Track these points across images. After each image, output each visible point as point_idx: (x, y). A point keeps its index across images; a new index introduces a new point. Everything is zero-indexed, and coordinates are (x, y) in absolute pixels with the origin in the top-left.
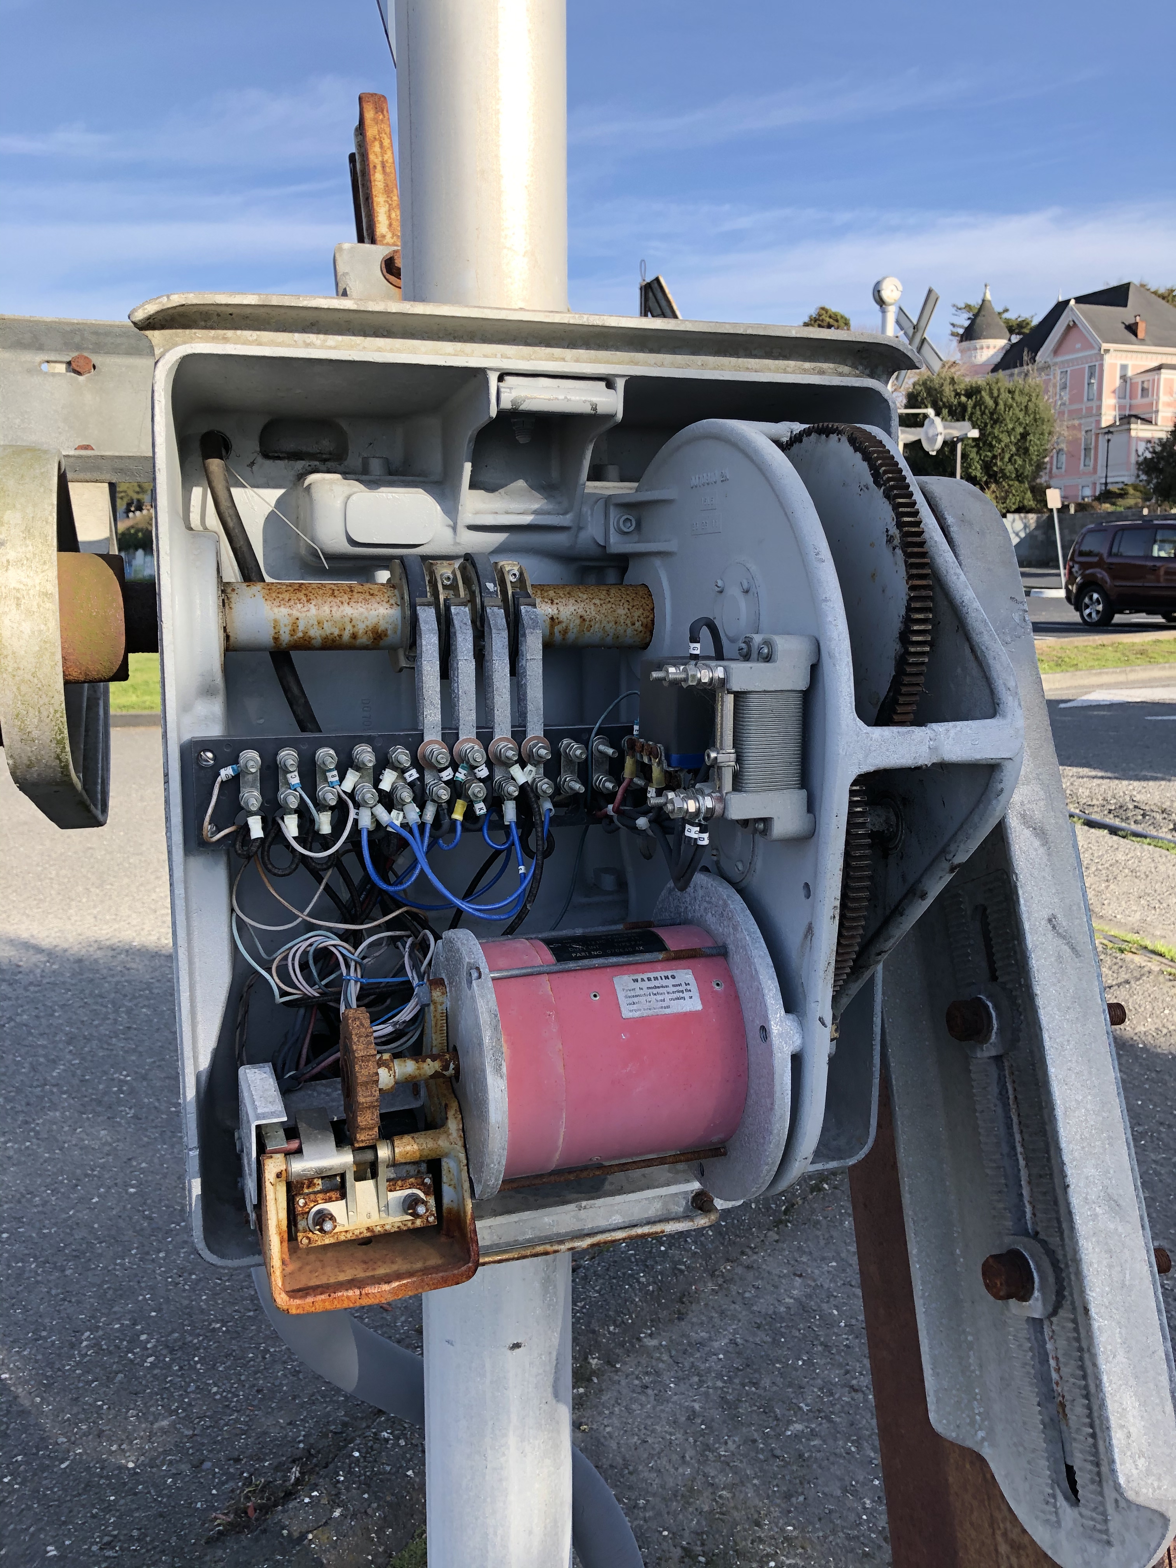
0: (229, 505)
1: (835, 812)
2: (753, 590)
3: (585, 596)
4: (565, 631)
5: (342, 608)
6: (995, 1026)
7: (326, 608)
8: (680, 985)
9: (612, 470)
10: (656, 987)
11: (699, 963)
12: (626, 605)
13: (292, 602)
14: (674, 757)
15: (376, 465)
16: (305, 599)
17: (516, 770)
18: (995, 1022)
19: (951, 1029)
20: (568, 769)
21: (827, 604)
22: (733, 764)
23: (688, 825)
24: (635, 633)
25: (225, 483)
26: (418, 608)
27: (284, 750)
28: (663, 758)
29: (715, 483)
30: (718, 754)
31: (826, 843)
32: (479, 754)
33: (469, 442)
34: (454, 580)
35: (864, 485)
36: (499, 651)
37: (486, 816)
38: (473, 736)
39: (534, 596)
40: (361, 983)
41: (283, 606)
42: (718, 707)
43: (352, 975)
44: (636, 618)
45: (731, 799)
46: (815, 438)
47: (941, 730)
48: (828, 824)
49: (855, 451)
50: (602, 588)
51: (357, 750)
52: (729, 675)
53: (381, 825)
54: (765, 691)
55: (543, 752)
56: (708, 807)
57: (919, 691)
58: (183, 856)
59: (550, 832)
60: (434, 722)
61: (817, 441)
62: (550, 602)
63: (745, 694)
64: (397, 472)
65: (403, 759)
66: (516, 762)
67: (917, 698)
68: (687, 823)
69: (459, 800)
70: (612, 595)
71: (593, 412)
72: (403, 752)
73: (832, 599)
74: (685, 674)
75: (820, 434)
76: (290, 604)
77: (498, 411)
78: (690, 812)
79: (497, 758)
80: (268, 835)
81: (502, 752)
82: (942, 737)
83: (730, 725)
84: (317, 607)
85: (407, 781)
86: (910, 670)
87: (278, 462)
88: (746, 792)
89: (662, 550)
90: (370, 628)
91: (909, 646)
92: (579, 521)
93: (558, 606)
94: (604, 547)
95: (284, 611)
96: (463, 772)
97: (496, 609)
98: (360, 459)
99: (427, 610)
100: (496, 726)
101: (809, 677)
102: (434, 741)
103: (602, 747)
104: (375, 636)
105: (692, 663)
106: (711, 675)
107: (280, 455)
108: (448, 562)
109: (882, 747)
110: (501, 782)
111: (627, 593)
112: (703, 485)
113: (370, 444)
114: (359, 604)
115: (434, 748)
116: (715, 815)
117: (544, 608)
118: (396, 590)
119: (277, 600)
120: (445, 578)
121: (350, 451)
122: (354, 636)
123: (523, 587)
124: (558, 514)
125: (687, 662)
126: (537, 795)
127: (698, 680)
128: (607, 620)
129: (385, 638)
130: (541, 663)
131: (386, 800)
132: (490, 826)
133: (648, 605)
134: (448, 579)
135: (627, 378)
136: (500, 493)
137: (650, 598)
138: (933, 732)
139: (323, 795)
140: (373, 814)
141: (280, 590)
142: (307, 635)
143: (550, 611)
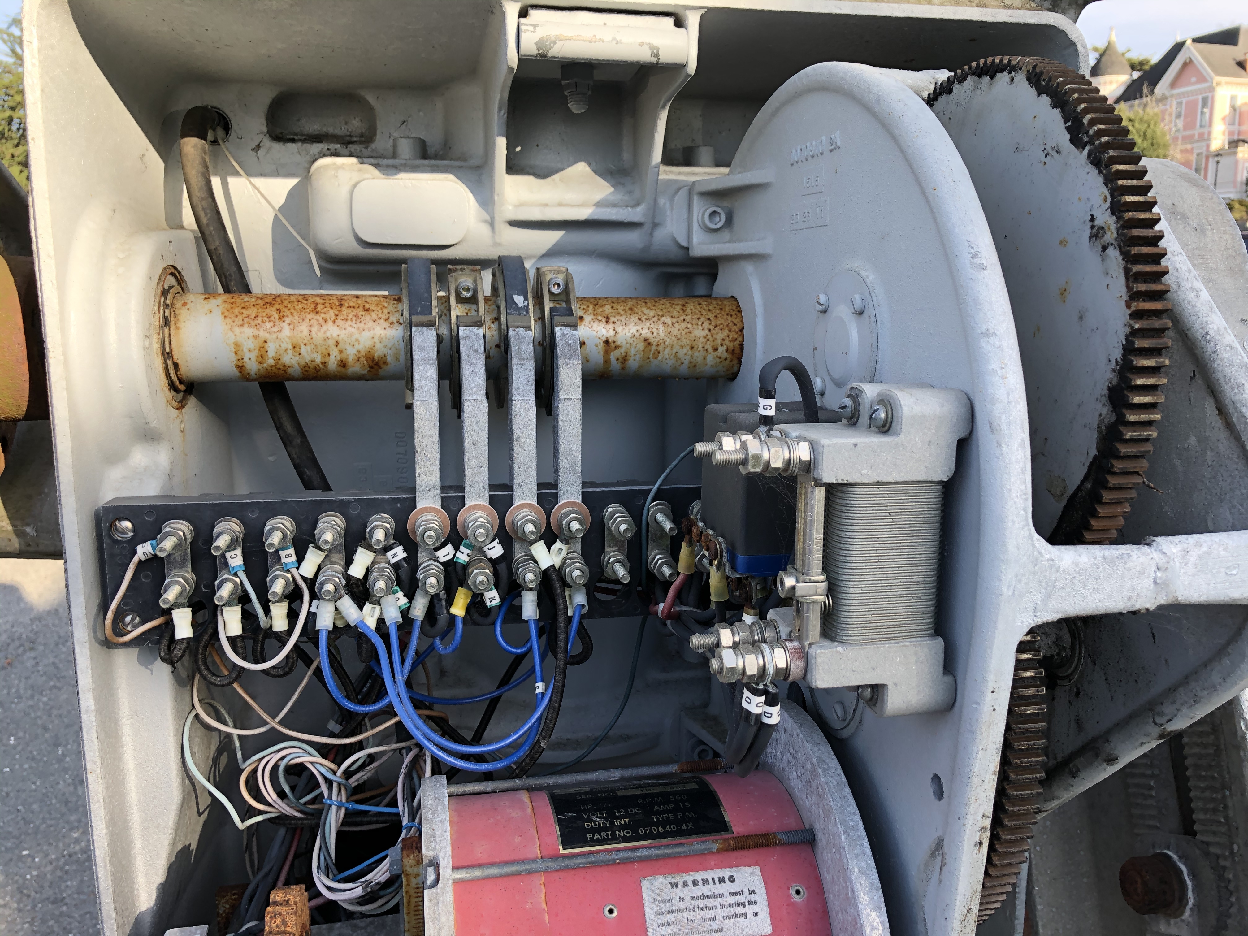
0: (204, 195)
1: (990, 686)
2: (869, 312)
3: (652, 313)
4: (624, 359)
5: (325, 328)
6: (1191, 902)
7: (304, 328)
8: (741, 893)
9: (705, 153)
10: (704, 897)
11: (773, 856)
12: (706, 325)
13: (259, 320)
14: (741, 558)
15: (406, 148)
16: (276, 316)
17: (539, 550)
18: (1190, 894)
19: (1126, 894)
20: (615, 545)
21: (990, 340)
22: (822, 598)
23: (746, 693)
24: (718, 360)
25: (201, 169)
26: (414, 329)
27: (221, 522)
28: (725, 560)
29: (822, 154)
30: (798, 582)
31: (973, 733)
32: (482, 531)
33: (500, 109)
34: (475, 291)
35: (1053, 148)
36: (522, 387)
37: (499, 607)
38: (485, 502)
39: (580, 313)
40: (347, 809)
41: (246, 325)
42: (801, 505)
43: (334, 797)
44: (719, 341)
45: (818, 651)
46: (972, 83)
47: (1174, 551)
48: (978, 703)
49: (1039, 94)
50: (676, 302)
51: (322, 520)
52: (818, 453)
53: (348, 625)
54: (878, 483)
55: (575, 526)
56: (779, 666)
57: (1138, 484)
58: (91, 657)
59: (585, 630)
60: (430, 483)
61: (976, 87)
62: (604, 320)
63: (844, 489)
64: (436, 157)
65: (379, 535)
66: (541, 538)
67: (1133, 494)
68: (745, 691)
69: (460, 588)
70: (688, 311)
71: (654, 60)
72: (382, 526)
73: (998, 333)
74: (747, 450)
75: (980, 76)
76: (256, 322)
77: (519, 59)
78: (749, 673)
79: (516, 532)
80: (205, 631)
81: (523, 525)
82: (1178, 564)
83: (818, 536)
84: (292, 327)
85: (389, 563)
86: (1124, 449)
87: (290, 146)
88: (842, 642)
89: (753, 251)
90: (363, 353)
91: (1125, 411)
92: (654, 217)
93: (615, 325)
94: (687, 249)
95: (248, 331)
96: (466, 551)
97: (521, 331)
98: (391, 141)
99: (425, 333)
100: (516, 487)
101: (954, 459)
102: (430, 508)
103: (660, 517)
104: (371, 363)
105: (763, 429)
106: (787, 456)
107: (296, 138)
108: (471, 267)
109: (1075, 581)
110: (518, 564)
111: (711, 308)
112: (807, 160)
113: (404, 122)
114: (349, 323)
115: (429, 518)
116: (791, 679)
117: (594, 328)
118: (400, 304)
119: (240, 317)
120: (464, 289)
121: (378, 132)
122: (343, 364)
123: (568, 301)
124: (627, 206)
125: (751, 430)
126: (565, 584)
127: (764, 465)
128: (680, 343)
129: (385, 367)
130: (579, 405)
131: (356, 590)
132: (504, 622)
133: (735, 324)
134: (468, 290)
135: (703, 11)
136: (553, 180)
137: (739, 315)
138: (1162, 556)
139: (273, 581)
140: (336, 609)
141: (247, 304)
142: (280, 362)
143: (604, 332)
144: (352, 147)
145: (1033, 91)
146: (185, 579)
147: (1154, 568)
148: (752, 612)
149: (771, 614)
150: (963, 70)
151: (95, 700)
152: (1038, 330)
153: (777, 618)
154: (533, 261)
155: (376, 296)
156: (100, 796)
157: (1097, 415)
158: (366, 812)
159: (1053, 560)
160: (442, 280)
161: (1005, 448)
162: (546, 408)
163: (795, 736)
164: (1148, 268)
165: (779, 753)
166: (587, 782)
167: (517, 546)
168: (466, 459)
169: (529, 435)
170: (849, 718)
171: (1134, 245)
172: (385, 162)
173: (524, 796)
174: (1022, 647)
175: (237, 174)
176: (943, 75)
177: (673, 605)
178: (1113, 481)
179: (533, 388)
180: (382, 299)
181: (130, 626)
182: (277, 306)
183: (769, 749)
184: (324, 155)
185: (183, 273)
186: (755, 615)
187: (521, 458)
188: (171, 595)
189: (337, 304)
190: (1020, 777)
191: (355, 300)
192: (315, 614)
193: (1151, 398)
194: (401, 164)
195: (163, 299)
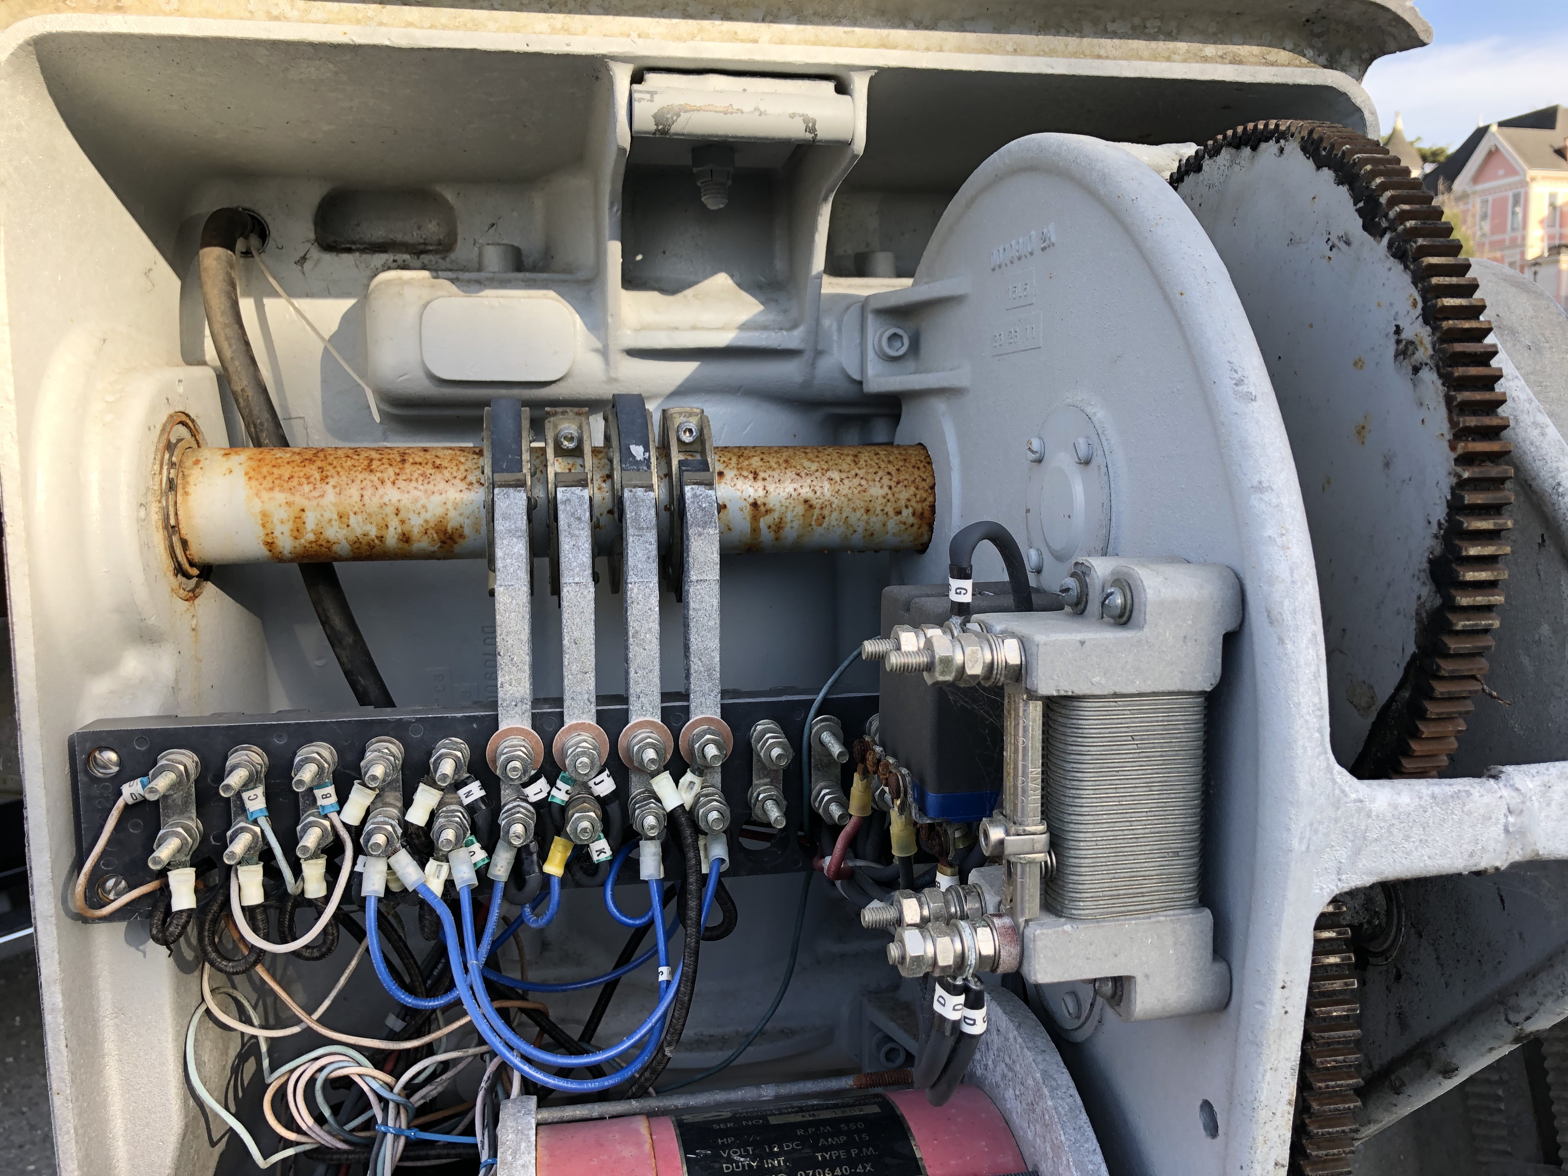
0: (229, 320)
1: (1279, 979)
2: (1097, 460)
3: (814, 467)
4: (778, 527)
5: (381, 491)
7: (354, 492)
9: (883, 260)
12: (886, 481)
13: (295, 482)
14: (932, 797)
16: (317, 476)
20: (766, 776)
21: (1263, 496)
22: (1041, 857)
23: (939, 991)
24: (903, 527)
25: (225, 286)
26: (496, 491)
27: (236, 751)
28: (910, 799)
29: (1031, 254)
30: (1007, 833)
31: (1259, 1045)
32: (585, 760)
33: (612, 205)
34: (580, 441)
35: (1340, 238)
36: (640, 566)
37: (610, 862)
38: (590, 719)
39: (719, 467)
40: (407, 1138)
41: (277, 489)
42: (1009, 725)
43: (391, 1123)
44: (903, 503)
45: (1038, 932)
46: (1228, 157)
47: (1531, 786)
48: (1262, 1003)
49: (1319, 168)
50: (845, 452)
51: (371, 748)
52: (1032, 655)
53: (405, 890)
54: (1116, 695)
55: (711, 751)
56: (984, 953)
57: (1476, 692)
58: (59, 936)
59: (727, 893)
60: (517, 695)
61: (1233, 162)
62: (751, 476)
63: (1069, 703)
64: (534, 269)
65: (447, 767)
66: (666, 768)
67: (1469, 706)
68: (938, 987)
69: (556, 838)
70: (862, 463)
71: (809, 136)
72: (451, 754)
73: (1275, 487)
74: (933, 651)
75: (1238, 147)
76: (291, 484)
77: (632, 137)
78: (941, 963)
79: (631, 761)
80: (213, 900)
81: (642, 750)
82: (1536, 804)
83: (1035, 771)
84: (337, 490)
85: (461, 804)
86: (1454, 645)
87: (345, 256)
88: (1072, 918)
89: (945, 384)
90: (432, 524)
91: (1453, 592)
92: (816, 342)
93: (766, 483)
94: (860, 383)
95: (280, 497)
96: (564, 787)
97: (640, 492)
98: (476, 249)
99: (512, 495)
100: (632, 699)
101: (1219, 660)
102: (517, 729)
103: (826, 737)
104: (443, 537)
105: (956, 621)
106: (988, 658)
107: (354, 247)
108: (576, 410)
109: (1395, 831)
110: (636, 803)
111: (891, 458)
112: (1012, 262)
113: (493, 225)
114: (414, 484)
115: (515, 742)
116: (1000, 970)
117: (738, 487)
118: (482, 459)
119: (270, 479)
120: (565, 438)
121: (459, 238)
122: (405, 538)
123: (703, 452)
124: (781, 329)
125: (940, 622)
126: (698, 831)
127: (957, 671)
128: (852, 505)
129: (461, 541)
130: (716, 588)
131: (416, 841)
132: (616, 883)
133: (924, 480)
134: (571, 439)
135: (872, 73)
136: (685, 296)
137: (928, 467)
138: (1514, 794)
139: (304, 830)
140: (389, 867)
141: (279, 461)
142: (322, 537)
143: (751, 491)
144: (425, 258)
145: (1310, 164)
146: (188, 830)
147: (1504, 810)
148: (949, 870)
149: (974, 876)
150: (1216, 141)
151: (63, 995)
152: (1329, 482)
153: (981, 882)
154: (659, 401)
155: (451, 448)
156: (70, 1126)
157: (1415, 597)
158: (432, 1143)
159: (1361, 801)
160: (538, 427)
161: (1289, 646)
162: (676, 592)
163: (1011, 1040)
164: (1478, 396)
165: (990, 1063)
166: (730, 1103)
167: (634, 779)
168: (566, 663)
169: (650, 629)
170: (1084, 1015)
171: (1458, 364)
172: (466, 276)
173: (642, 1125)
174: (1323, 922)
175: (276, 295)
176: (1189, 149)
177: (843, 858)
178: (1440, 688)
179: (654, 567)
180: (458, 453)
181: (113, 893)
182: (319, 463)
183: (977, 1056)
184: (389, 268)
185: (198, 421)
186: (953, 875)
187: (639, 660)
188: (164, 852)
189: (398, 459)
190: (1326, 1108)
191: (422, 454)
192: (361, 874)
193: (1489, 573)
194: (488, 279)
195: (167, 456)
